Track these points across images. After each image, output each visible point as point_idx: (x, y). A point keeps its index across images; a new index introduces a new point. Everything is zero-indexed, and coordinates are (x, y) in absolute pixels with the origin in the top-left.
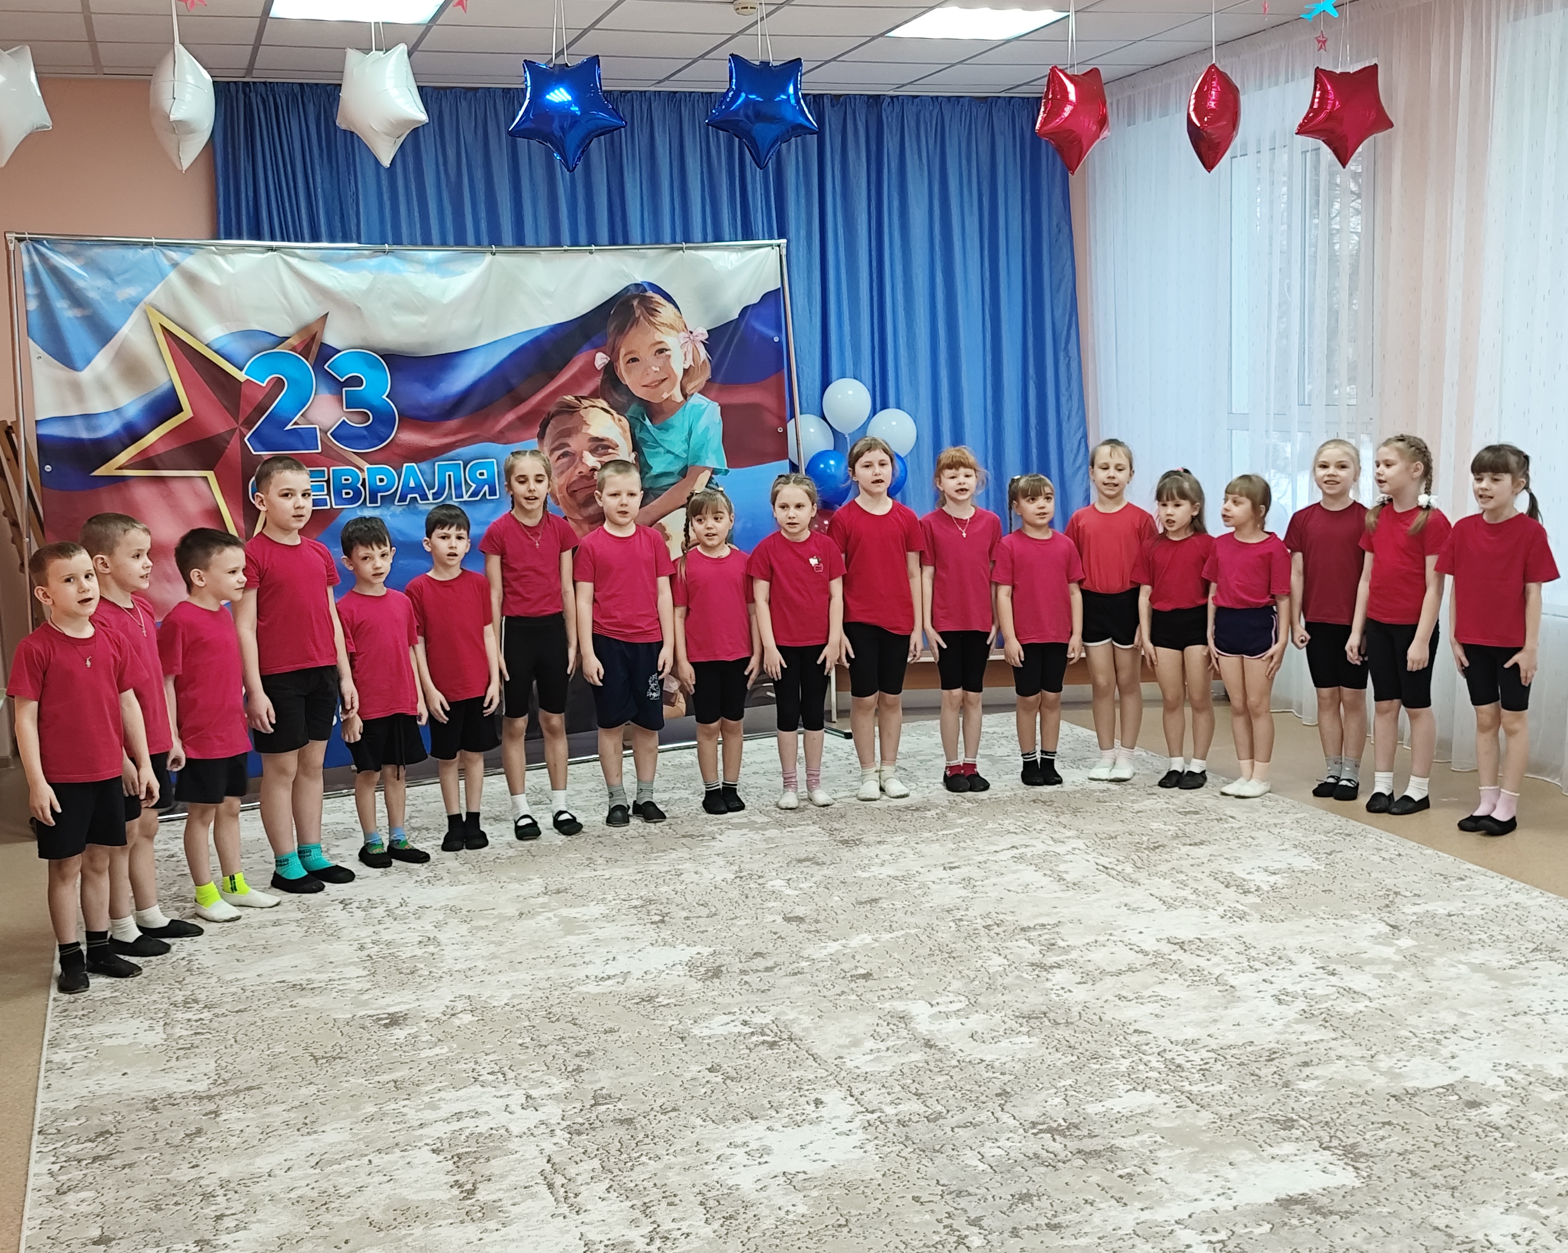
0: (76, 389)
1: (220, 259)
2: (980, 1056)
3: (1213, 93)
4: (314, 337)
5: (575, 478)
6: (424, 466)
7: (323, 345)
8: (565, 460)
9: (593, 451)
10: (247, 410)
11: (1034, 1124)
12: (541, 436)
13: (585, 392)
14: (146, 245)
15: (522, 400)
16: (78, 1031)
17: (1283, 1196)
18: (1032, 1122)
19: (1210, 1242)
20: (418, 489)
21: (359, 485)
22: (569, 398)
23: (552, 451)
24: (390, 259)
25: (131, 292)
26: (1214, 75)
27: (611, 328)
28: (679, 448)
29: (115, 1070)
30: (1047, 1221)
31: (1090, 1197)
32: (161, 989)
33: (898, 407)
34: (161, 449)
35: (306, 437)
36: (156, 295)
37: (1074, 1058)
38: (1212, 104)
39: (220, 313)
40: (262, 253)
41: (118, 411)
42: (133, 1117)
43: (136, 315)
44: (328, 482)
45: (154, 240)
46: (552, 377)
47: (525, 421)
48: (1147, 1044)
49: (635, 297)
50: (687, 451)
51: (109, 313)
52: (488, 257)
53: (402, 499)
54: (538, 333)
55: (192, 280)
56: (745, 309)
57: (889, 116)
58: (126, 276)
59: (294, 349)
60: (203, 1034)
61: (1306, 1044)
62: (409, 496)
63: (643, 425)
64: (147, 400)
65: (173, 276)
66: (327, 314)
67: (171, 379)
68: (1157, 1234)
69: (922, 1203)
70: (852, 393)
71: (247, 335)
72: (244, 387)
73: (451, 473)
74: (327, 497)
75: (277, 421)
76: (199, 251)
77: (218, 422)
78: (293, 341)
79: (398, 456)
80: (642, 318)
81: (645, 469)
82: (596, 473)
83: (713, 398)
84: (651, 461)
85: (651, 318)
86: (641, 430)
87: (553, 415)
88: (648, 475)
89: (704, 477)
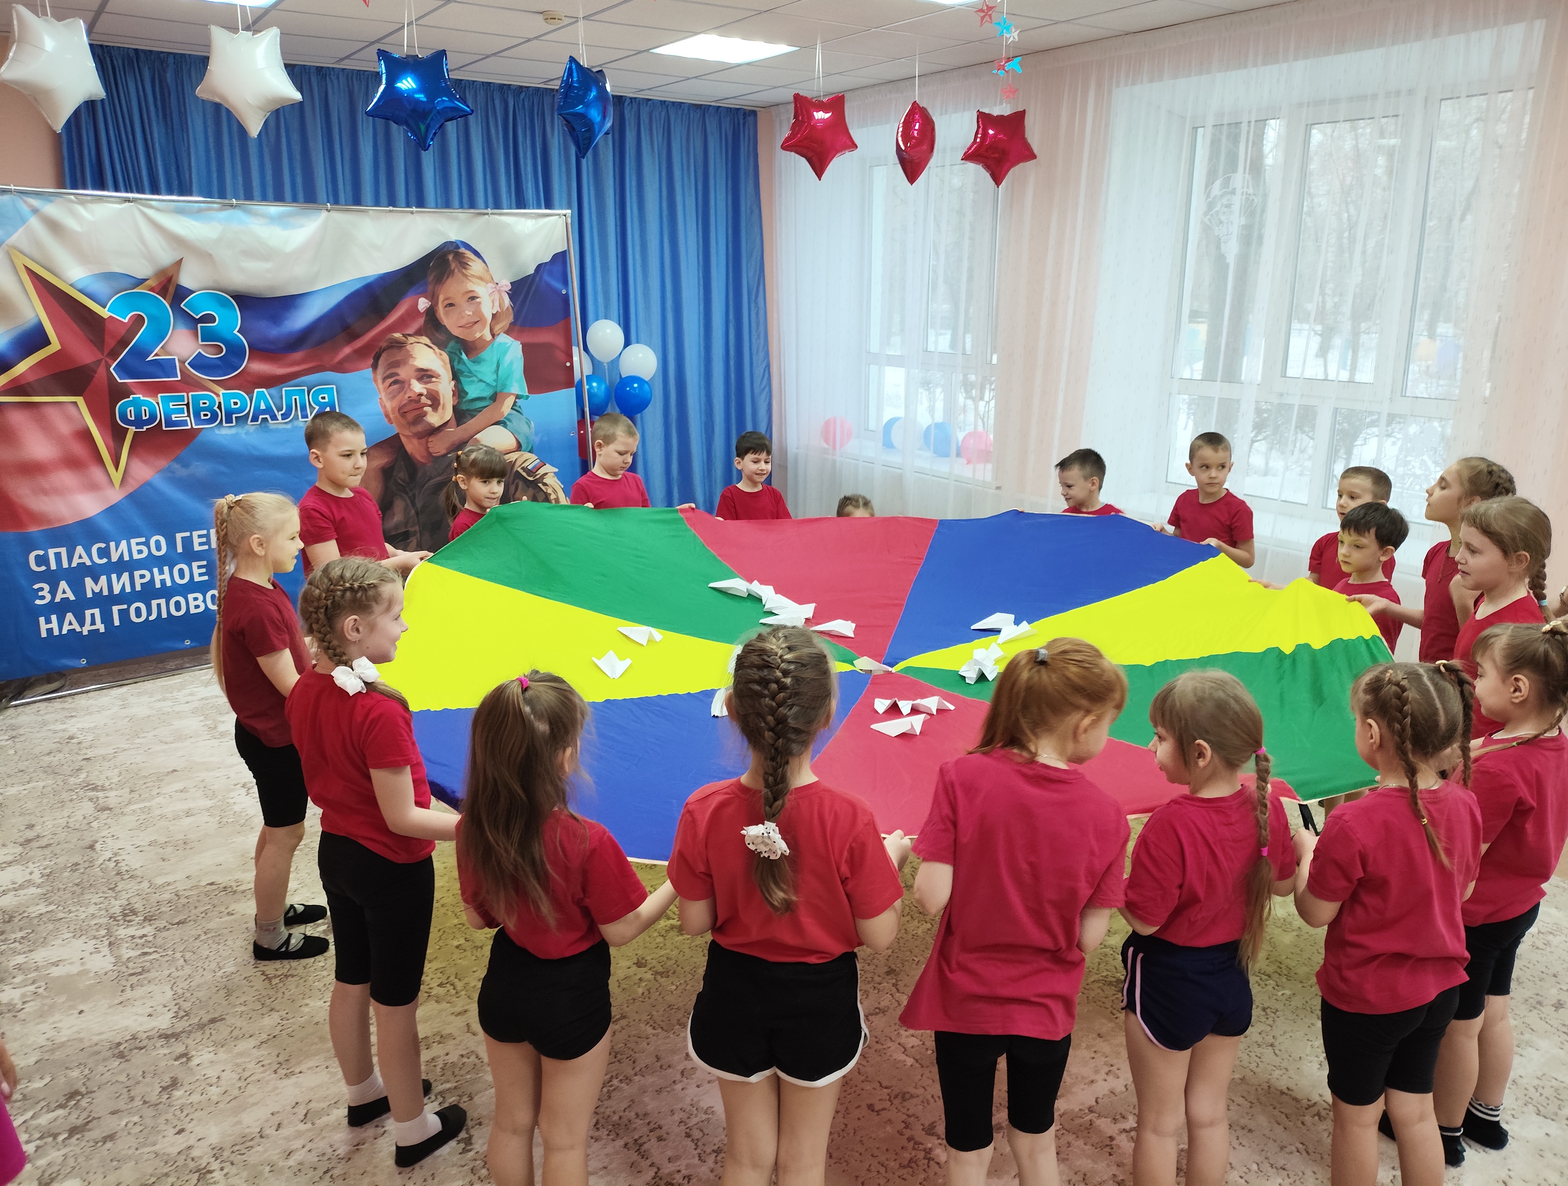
1: (80, 209)
3: (917, 124)
4: (170, 280)
5: (404, 402)
6: (273, 391)
7: (179, 287)
9: (420, 379)
10: (110, 343)
12: (375, 367)
13: (410, 331)
14: (5, 191)
15: (357, 336)
16: (20, 959)
20: (268, 410)
21: (216, 408)
22: (397, 335)
23: (384, 379)
24: (238, 213)
26: (917, 111)
27: (431, 278)
28: (490, 378)
29: (72, 1007)
32: (95, 899)
33: (639, 343)
34: (31, 378)
35: (166, 367)
36: (18, 237)
38: (916, 133)
39: (82, 256)
40: (120, 203)
42: (101, 1069)
44: (188, 405)
45: (12, 187)
46: (382, 317)
47: (361, 354)
49: (450, 252)
50: (496, 381)
52: (324, 214)
53: (255, 419)
54: (369, 281)
55: (54, 226)
56: (539, 267)
57: (629, 115)
59: (152, 289)
60: (150, 954)
62: (261, 417)
63: (460, 360)
64: (15, 333)
65: (34, 222)
66: (181, 260)
67: (37, 315)
68: (1082, 1128)
69: (878, 1112)
70: (608, 331)
71: (109, 276)
72: (107, 322)
73: (297, 397)
74: (188, 418)
75: (140, 353)
76: (59, 200)
77: (85, 354)
78: (151, 283)
79: (250, 383)
80: (456, 270)
81: (463, 395)
82: (423, 398)
83: (516, 339)
84: (467, 388)
85: (464, 271)
86: (459, 363)
87: (384, 350)
88: (465, 400)
89: (510, 401)
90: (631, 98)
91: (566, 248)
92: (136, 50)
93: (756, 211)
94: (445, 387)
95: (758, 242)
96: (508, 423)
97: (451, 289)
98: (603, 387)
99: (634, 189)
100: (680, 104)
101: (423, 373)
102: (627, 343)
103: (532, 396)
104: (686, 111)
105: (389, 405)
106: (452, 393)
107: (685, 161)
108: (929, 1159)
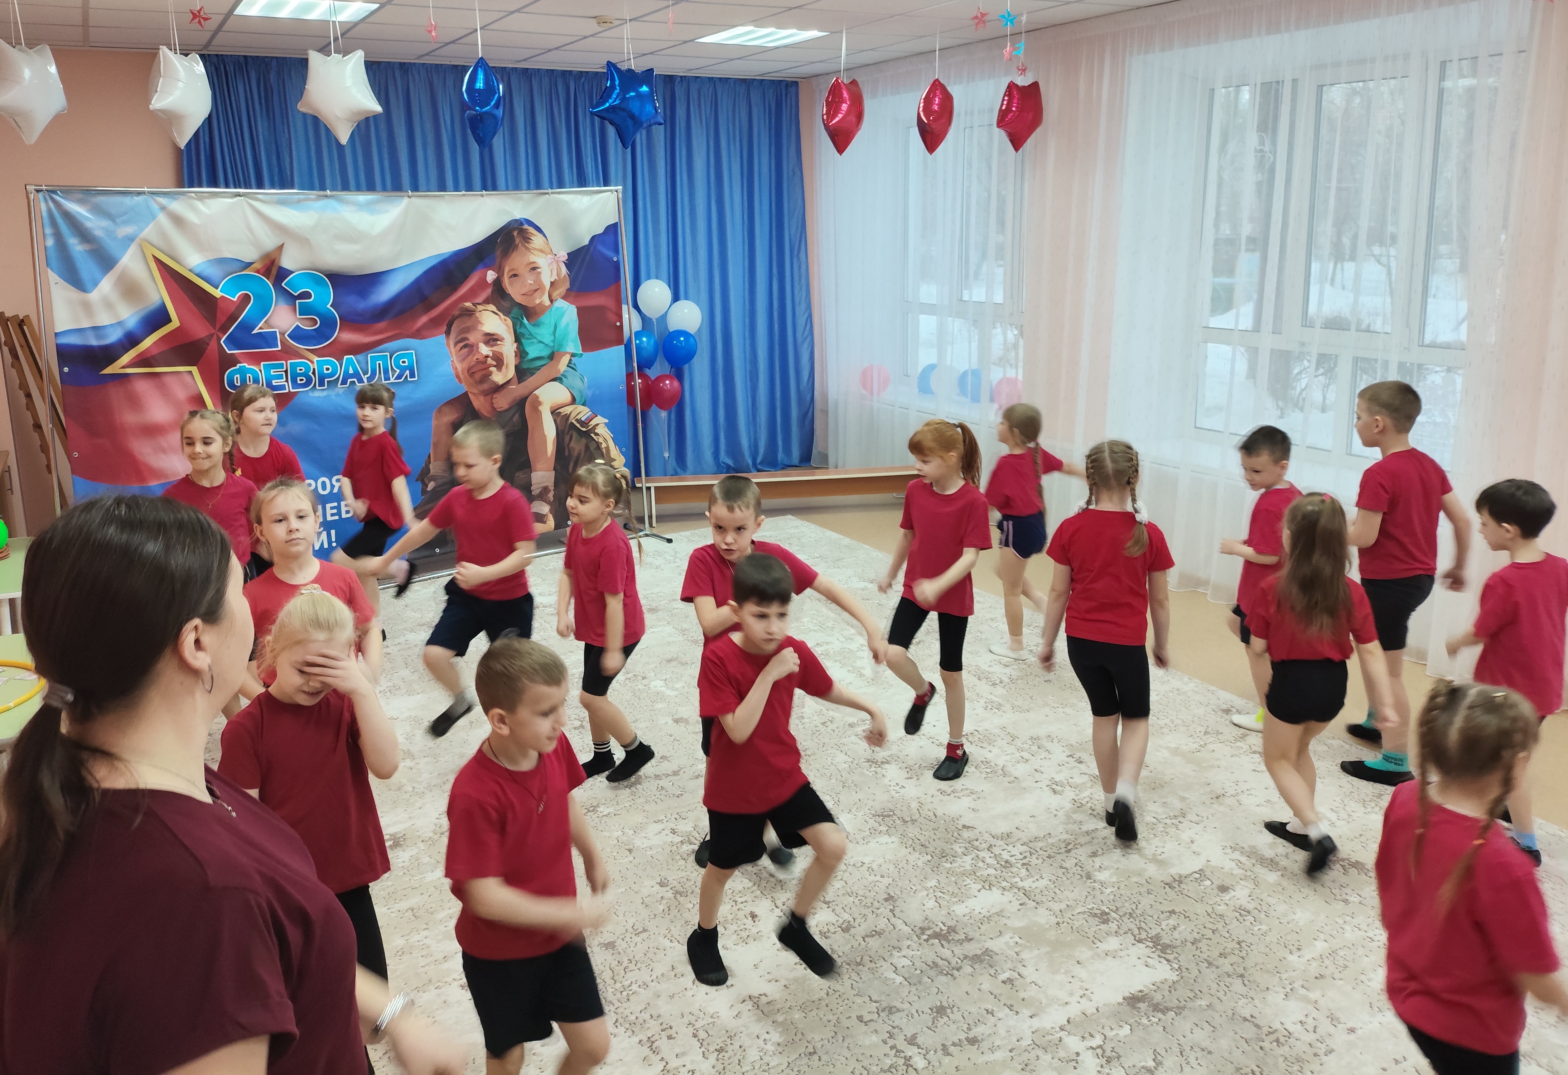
0: (87, 307)
1: (199, 204)
2: (861, 859)
3: (937, 99)
4: (273, 262)
5: (473, 363)
6: (361, 357)
7: (281, 269)
8: (466, 350)
9: (487, 343)
10: (222, 319)
11: (923, 930)
12: (448, 333)
13: (479, 300)
14: (139, 193)
15: (433, 306)
17: (1128, 995)
18: (920, 928)
19: (1092, 1048)
20: (356, 375)
21: (310, 374)
22: (468, 304)
23: (456, 344)
24: (331, 202)
25: (128, 230)
26: (937, 87)
27: (498, 253)
28: (548, 339)
30: (966, 1035)
31: (990, 1007)
33: (686, 299)
34: (155, 352)
35: (268, 339)
36: (149, 232)
37: (929, 858)
38: (936, 108)
39: (199, 245)
40: (232, 198)
41: (120, 323)
43: (133, 249)
44: (286, 372)
45: (146, 189)
46: (455, 289)
47: (435, 323)
48: (977, 840)
49: (515, 229)
50: (553, 341)
51: (112, 246)
52: (406, 200)
53: (344, 382)
54: (444, 257)
55: (178, 220)
56: (593, 238)
57: (680, 92)
58: (124, 218)
59: (258, 272)
61: (1087, 833)
62: (349, 380)
63: (522, 324)
64: (142, 314)
65: (162, 218)
66: (283, 244)
67: (162, 297)
68: (1051, 1044)
69: (866, 1024)
70: (657, 290)
71: (221, 261)
72: (219, 302)
73: (381, 362)
74: (286, 383)
75: (246, 327)
76: (182, 197)
77: (200, 330)
78: (257, 266)
79: (339, 351)
80: (520, 245)
81: (524, 355)
82: (489, 359)
83: (572, 303)
84: (528, 349)
85: (527, 245)
86: (521, 327)
87: (457, 318)
88: (526, 359)
89: (565, 359)
90: (681, 77)
91: (617, 220)
92: (245, 57)
93: (798, 173)
94: (508, 349)
95: (800, 202)
96: (564, 379)
97: (516, 261)
98: (652, 342)
99: (684, 159)
100: (727, 80)
101: (489, 337)
102: (676, 298)
103: (586, 354)
104: (732, 85)
105: (459, 367)
106: (514, 354)
107: (731, 130)
108: (908, 1066)
